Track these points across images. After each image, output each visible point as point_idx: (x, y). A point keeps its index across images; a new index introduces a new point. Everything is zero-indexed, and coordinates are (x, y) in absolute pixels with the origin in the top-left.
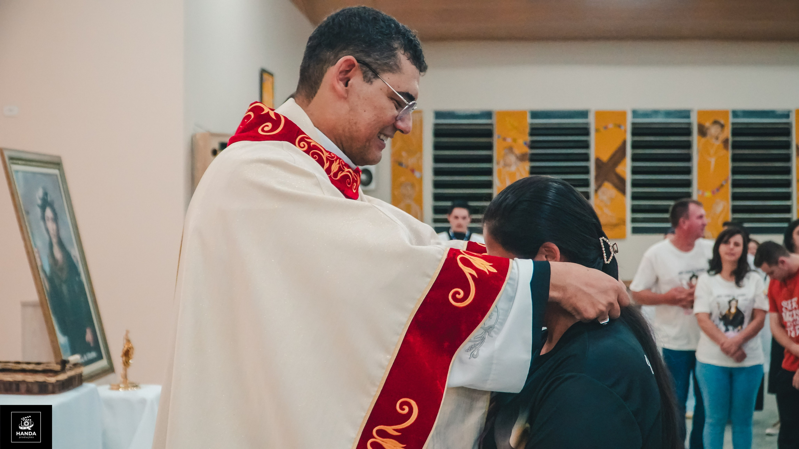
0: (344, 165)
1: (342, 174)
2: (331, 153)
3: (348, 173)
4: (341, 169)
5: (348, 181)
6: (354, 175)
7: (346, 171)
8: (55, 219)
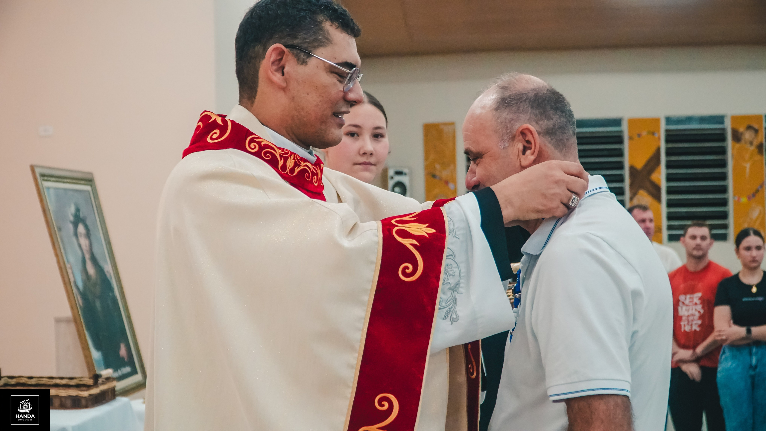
2: (285, 150)
3: (306, 167)
6: (313, 168)
7: (302, 165)
8: (88, 235)
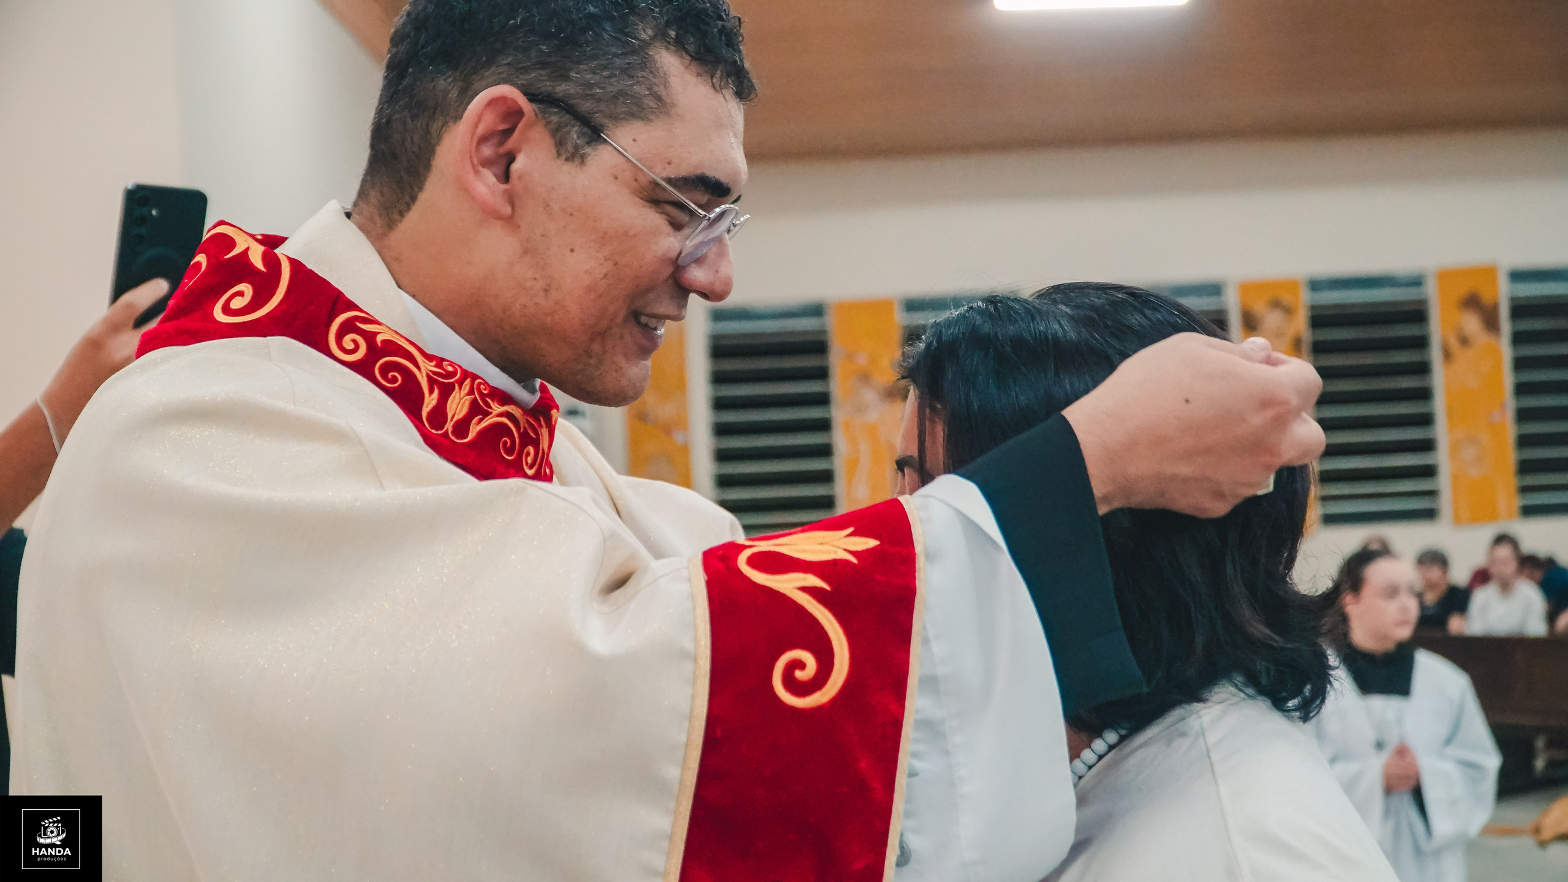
0: (487, 395)
1: (484, 424)
2: (445, 363)
3: (506, 420)
4: (476, 410)
5: (506, 441)
6: (528, 421)
7: (495, 413)
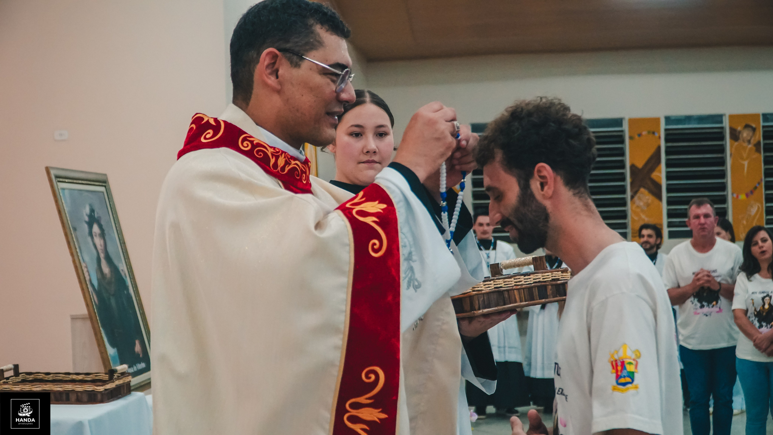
0: (289, 158)
2: (276, 148)
3: (296, 166)
6: (302, 166)
7: (292, 164)
8: (103, 235)
